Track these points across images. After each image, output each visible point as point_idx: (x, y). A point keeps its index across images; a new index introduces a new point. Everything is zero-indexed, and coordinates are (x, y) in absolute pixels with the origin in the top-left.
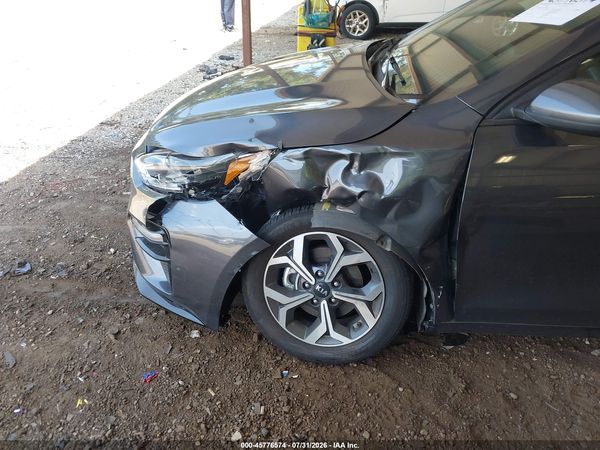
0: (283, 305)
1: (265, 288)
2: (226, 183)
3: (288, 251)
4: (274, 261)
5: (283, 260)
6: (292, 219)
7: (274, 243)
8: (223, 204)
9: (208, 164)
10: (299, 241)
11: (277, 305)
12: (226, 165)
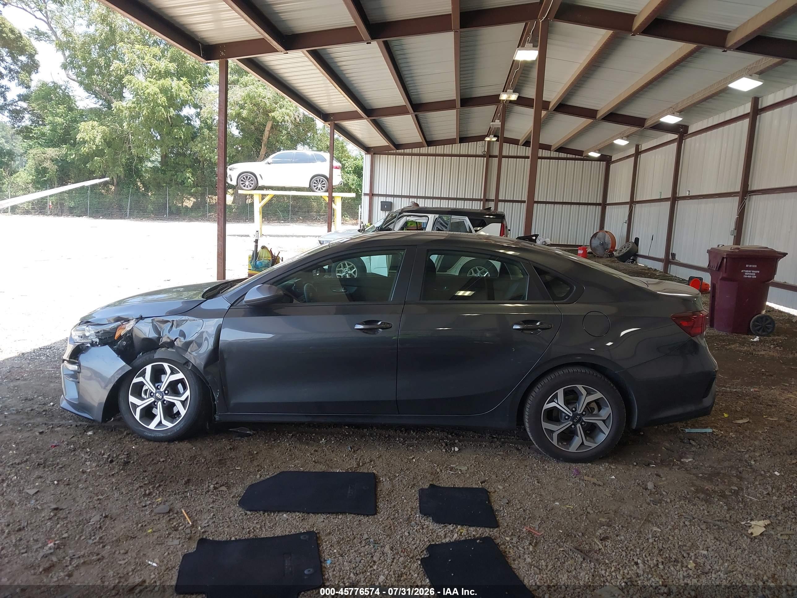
0: (138, 406)
1: (130, 396)
2: (116, 338)
3: (143, 374)
4: (136, 380)
5: (140, 379)
6: (147, 356)
7: (136, 370)
8: (114, 351)
9: (108, 328)
10: (149, 368)
11: (135, 406)
12: (116, 329)
